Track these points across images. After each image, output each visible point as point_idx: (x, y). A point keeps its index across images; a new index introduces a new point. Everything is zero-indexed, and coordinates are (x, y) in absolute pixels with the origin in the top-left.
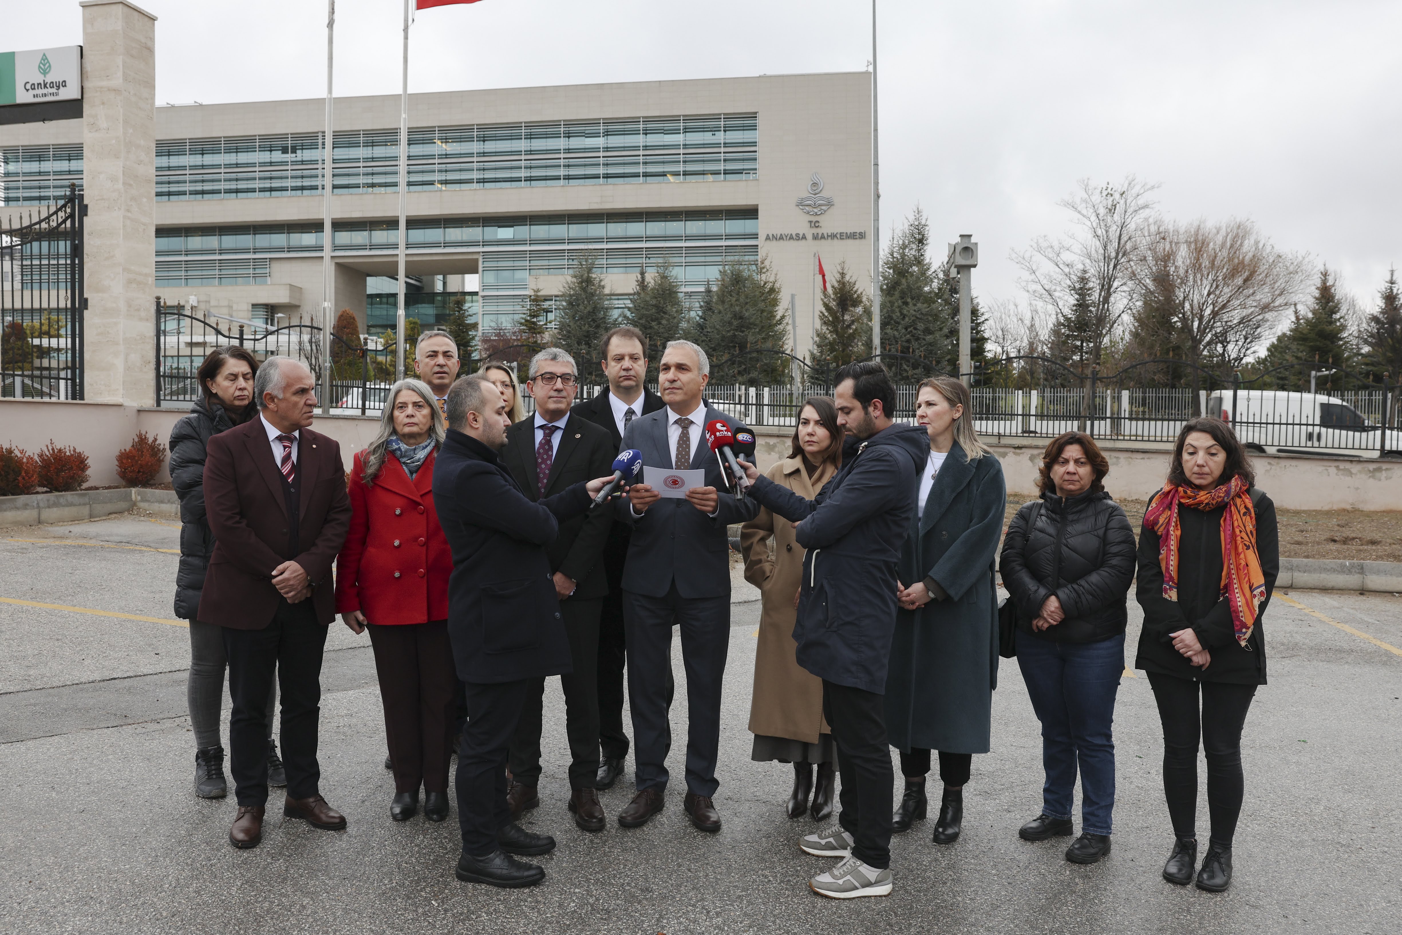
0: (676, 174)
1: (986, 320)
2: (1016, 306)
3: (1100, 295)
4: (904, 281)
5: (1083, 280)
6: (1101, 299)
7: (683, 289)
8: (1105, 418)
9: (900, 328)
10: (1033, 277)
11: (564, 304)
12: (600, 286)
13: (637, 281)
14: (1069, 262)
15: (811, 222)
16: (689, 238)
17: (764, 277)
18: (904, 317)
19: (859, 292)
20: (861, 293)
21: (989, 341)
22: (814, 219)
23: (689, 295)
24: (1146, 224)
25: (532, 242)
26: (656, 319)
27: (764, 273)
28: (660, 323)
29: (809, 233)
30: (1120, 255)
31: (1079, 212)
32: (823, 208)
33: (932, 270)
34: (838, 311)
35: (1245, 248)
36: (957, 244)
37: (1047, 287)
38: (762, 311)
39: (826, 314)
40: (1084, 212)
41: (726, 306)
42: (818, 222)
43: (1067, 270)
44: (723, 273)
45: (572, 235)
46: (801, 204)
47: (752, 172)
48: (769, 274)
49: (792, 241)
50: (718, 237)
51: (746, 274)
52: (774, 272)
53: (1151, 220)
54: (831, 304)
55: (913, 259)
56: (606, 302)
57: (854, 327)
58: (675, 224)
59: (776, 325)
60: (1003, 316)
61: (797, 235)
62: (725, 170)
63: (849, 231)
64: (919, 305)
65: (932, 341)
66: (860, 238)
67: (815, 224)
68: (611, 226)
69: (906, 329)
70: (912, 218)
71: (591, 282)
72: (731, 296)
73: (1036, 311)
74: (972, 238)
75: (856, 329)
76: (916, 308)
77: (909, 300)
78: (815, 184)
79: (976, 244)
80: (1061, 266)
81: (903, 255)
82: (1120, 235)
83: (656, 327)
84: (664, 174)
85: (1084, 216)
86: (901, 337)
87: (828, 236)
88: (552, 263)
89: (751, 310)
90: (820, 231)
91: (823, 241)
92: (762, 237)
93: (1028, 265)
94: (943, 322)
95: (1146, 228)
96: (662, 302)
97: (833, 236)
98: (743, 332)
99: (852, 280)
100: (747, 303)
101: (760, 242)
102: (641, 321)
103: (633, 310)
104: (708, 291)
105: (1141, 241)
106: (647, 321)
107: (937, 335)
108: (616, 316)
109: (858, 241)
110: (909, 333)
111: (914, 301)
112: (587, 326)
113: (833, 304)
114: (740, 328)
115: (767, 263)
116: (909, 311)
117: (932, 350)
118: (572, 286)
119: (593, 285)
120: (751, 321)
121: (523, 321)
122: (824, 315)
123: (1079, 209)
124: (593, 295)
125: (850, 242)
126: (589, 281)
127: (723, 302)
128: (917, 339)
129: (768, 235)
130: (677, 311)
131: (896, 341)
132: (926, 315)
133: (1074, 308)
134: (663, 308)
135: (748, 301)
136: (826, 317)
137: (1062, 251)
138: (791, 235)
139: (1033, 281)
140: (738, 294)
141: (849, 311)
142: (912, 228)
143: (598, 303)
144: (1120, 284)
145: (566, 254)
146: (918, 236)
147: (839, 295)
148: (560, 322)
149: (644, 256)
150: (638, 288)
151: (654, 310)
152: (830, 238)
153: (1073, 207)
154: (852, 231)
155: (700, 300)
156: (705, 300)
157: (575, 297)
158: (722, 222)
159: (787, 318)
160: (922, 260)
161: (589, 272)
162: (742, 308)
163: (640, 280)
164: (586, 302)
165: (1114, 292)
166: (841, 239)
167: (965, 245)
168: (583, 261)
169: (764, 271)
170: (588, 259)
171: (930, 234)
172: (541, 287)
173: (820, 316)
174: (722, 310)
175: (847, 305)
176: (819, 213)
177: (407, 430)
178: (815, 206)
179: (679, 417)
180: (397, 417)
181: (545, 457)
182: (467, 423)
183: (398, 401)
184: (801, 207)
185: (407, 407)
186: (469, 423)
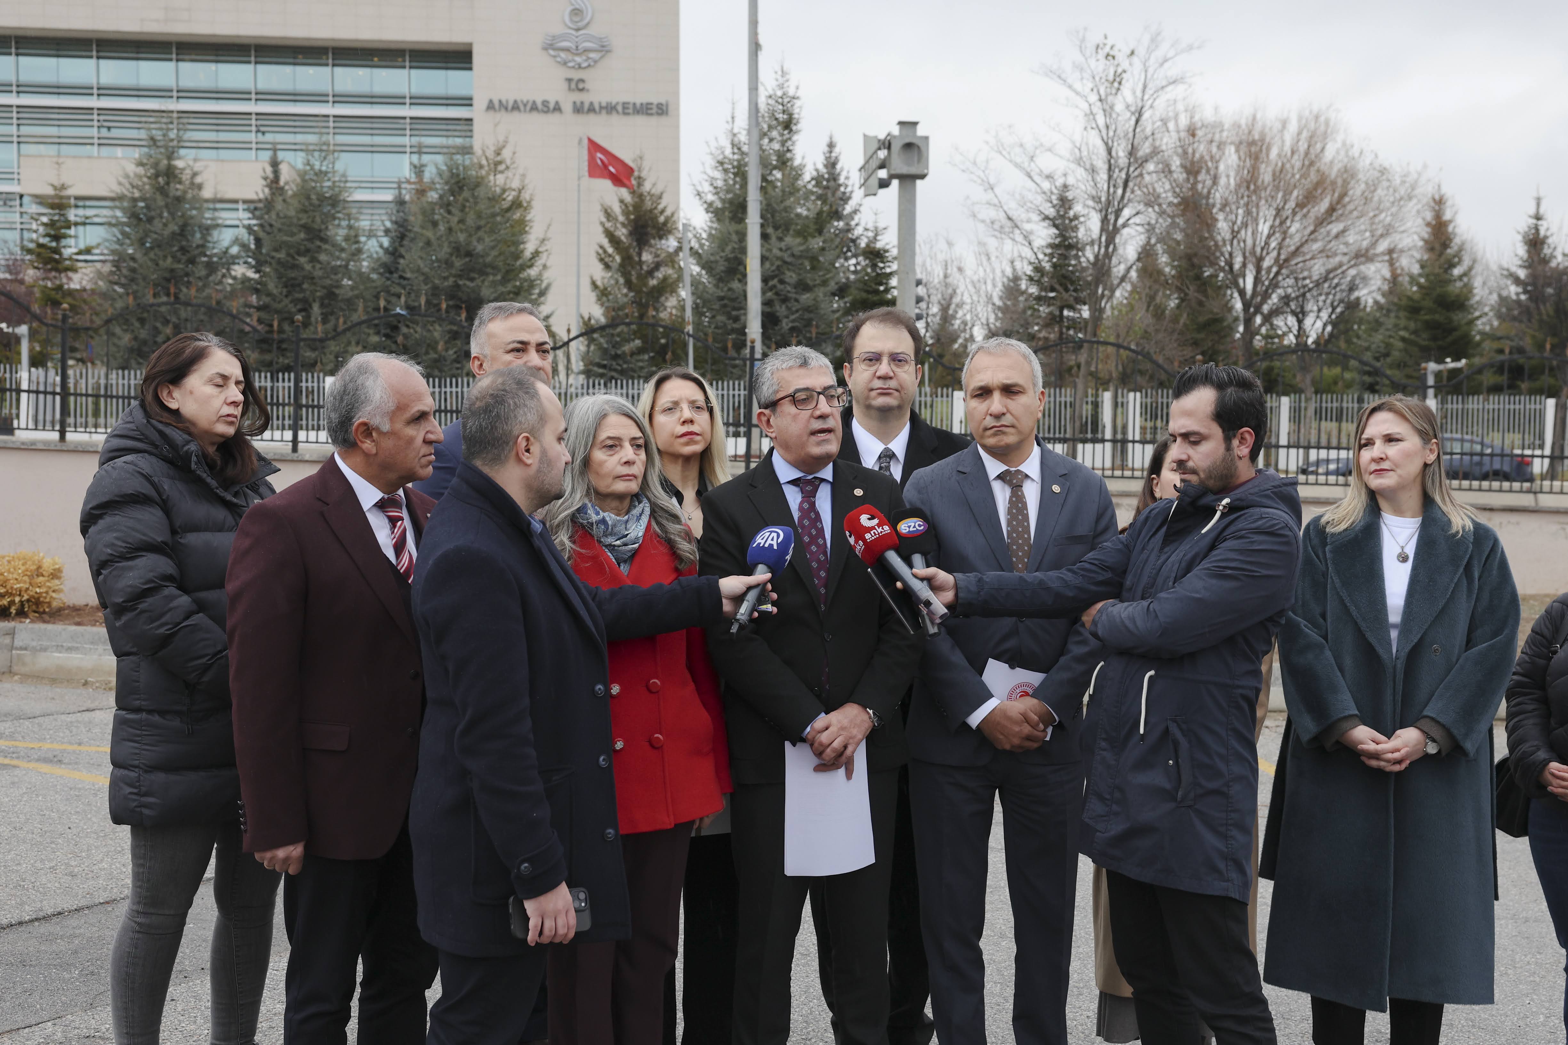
2: (950, 244)
5: (1064, 203)
8: (1103, 441)
10: (990, 196)
11: (117, 214)
12: (192, 184)
13: (265, 179)
14: (1047, 170)
15: (569, 80)
16: (340, 98)
17: (500, 179)
19: (668, 213)
22: (576, 75)
24: (1172, 112)
26: (308, 252)
27: (502, 172)
28: (314, 260)
29: (567, 101)
30: (1135, 161)
31: (1070, 87)
32: (592, 55)
33: (804, 178)
34: (630, 246)
35: (1330, 153)
36: (892, 137)
37: (1014, 214)
38: (503, 242)
39: (610, 250)
40: (1078, 86)
41: (441, 232)
42: (582, 81)
43: (1046, 185)
44: (419, 170)
45: (105, 80)
48: (510, 174)
49: (535, 114)
50: (396, 100)
51: (472, 172)
52: (521, 171)
53: (1180, 106)
54: (618, 234)
55: (776, 157)
56: (208, 215)
57: (659, 275)
58: (311, 70)
59: (523, 268)
61: (545, 103)
63: (640, 99)
64: (789, 240)
65: (811, 303)
66: (658, 114)
67: (577, 86)
68: (185, 66)
71: (175, 176)
72: (449, 212)
74: (919, 127)
75: (665, 279)
76: (783, 245)
77: (770, 230)
78: (577, 12)
79: (926, 138)
80: (1036, 178)
82: (1135, 129)
83: (308, 267)
85: (1077, 93)
87: (601, 108)
88: (65, 131)
89: (487, 240)
90: (586, 98)
91: (592, 116)
92: (480, 104)
93: (981, 175)
95: (1173, 119)
96: (318, 220)
97: (610, 109)
98: (472, 280)
99: (656, 191)
100: (479, 228)
101: (477, 112)
102: (275, 255)
103: (259, 232)
105: (1164, 142)
106: (289, 255)
107: (820, 293)
108: (225, 243)
109: (654, 121)
110: (771, 289)
111: (779, 233)
112: (169, 260)
113: (622, 233)
114: (467, 273)
115: (506, 154)
116: (770, 250)
117: (811, 320)
118: (136, 180)
119: (180, 182)
120: (488, 259)
121: (32, 246)
122: (605, 251)
123: (1070, 81)
124: (179, 200)
125: (640, 120)
126: (171, 174)
127: (433, 224)
128: (785, 300)
129: (491, 101)
130: (347, 239)
132: (800, 257)
133: (1049, 251)
134: (320, 231)
135: (482, 223)
136: (610, 256)
137: (1038, 152)
138: (534, 102)
139: (989, 203)
140: (463, 209)
141: (651, 246)
142: (771, 101)
143: (192, 217)
144: (1134, 212)
145: (95, 117)
146: (781, 117)
147: (632, 217)
148: (113, 252)
149: (254, 128)
150: (267, 190)
151: (302, 235)
152: (604, 112)
153: (1059, 77)
154: (645, 101)
155: (384, 218)
156: (394, 218)
157: (142, 204)
158: (405, 72)
159: (544, 256)
160: (788, 160)
161: (170, 156)
162: (470, 236)
163: (271, 176)
164: (165, 214)
165: (1125, 225)
166: (625, 114)
167: (907, 140)
168: (158, 135)
169: (502, 167)
170: (168, 129)
171: (803, 114)
172: (65, 179)
173: (598, 253)
174: (433, 239)
175: (646, 234)
176: (585, 65)
177: (620, 486)
178: (577, 51)
179: (1005, 468)
180: (601, 464)
181: (814, 532)
182: (514, 453)
183: (603, 435)
184: (552, 52)
185: (621, 446)
186: (517, 454)
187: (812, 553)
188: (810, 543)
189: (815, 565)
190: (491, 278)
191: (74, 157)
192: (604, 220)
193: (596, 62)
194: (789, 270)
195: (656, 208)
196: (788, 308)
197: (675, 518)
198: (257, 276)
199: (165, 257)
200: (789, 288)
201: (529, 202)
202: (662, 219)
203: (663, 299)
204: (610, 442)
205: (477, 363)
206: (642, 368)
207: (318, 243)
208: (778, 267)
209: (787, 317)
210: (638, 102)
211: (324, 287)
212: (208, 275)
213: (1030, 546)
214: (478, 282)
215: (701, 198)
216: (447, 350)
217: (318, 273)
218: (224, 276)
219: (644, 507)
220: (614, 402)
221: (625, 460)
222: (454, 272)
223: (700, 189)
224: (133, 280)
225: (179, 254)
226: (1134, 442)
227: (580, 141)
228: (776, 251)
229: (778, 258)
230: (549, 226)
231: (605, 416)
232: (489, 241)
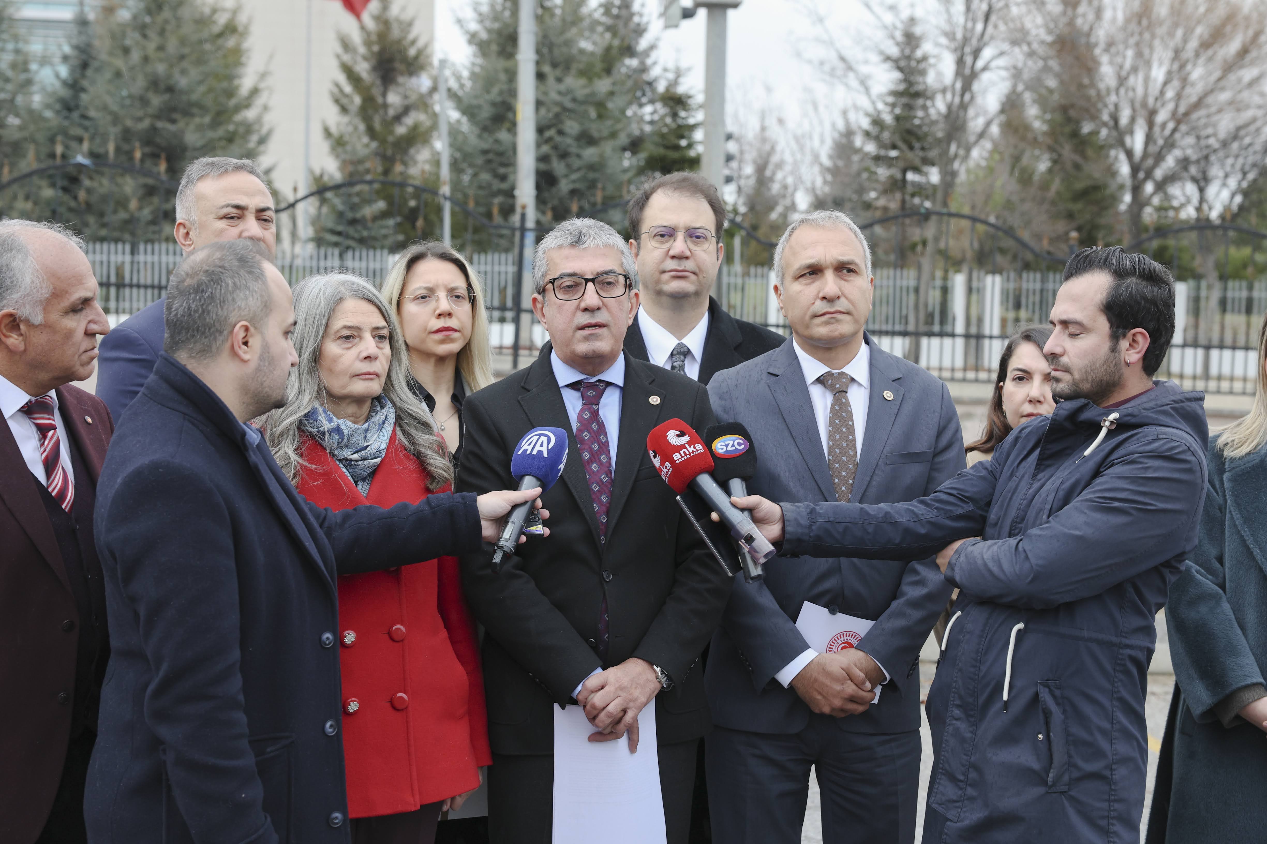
2: (769, 89)
3: (957, 75)
5: (909, 39)
8: (953, 335)
19: (420, 43)
20: (427, 46)
34: (373, 84)
38: (214, 76)
39: (348, 89)
41: (134, 61)
54: (358, 69)
57: (409, 120)
59: (238, 108)
64: (570, 81)
65: (595, 159)
72: (145, 36)
75: (416, 127)
76: (562, 87)
77: (547, 69)
98: (173, 121)
99: (406, 16)
100: (182, 57)
107: (608, 148)
110: (547, 142)
111: (558, 72)
113: (363, 68)
114: (167, 113)
117: (596, 180)
120: (194, 97)
122: (341, 91)
128: (564, 155)
130: (14, 66)
132: (583, 103)
133: (890, 99)
135: (186, 50)
136: (346, 96)
139: (818, 40)
140: (162, 33)
141: (398, 84)
144: (997, 52)
147: (376, 48)
155: (63, 41)
156: (74, 41)
162: (171, 66)
165: (985, 68)
173: (332, 94)
174: (124, 70)
175: (393, 70)
177: (359, 387)
179: (828, 369)
180: (336, 359)
181: (595, 447)
182: (228, 345)
183: (338, 324)
185: (361, 338)
186: (232, 347)
187: (592, 473)
188: (590, 461)
189: (595, 487)
190: (197, 120)
192: (339, 49)
194: (570, 118)
195: (404, 38)
196: (568, 166)
197: (426, 426)
200: (569, 141)
201: (247, 27)
202: (412, 52)
203: (412, 151)
204: (346, 333)
205: (182, 231)
206: (385, 237)
208: (557, 115)
209: (566, 176)
213: (856, 465)
214: (181, 124)
215: (462, 26)
216: (140, 208)
219: (389, 412)
220: (353, 283)
221: (365, 354)
222: (150, 111)
223: (461, 15)
226: (991, 337)
228: (554, 96)
229: (557, 104)
230: (271, 57)
231: (341, 300)
232: (194, 73)
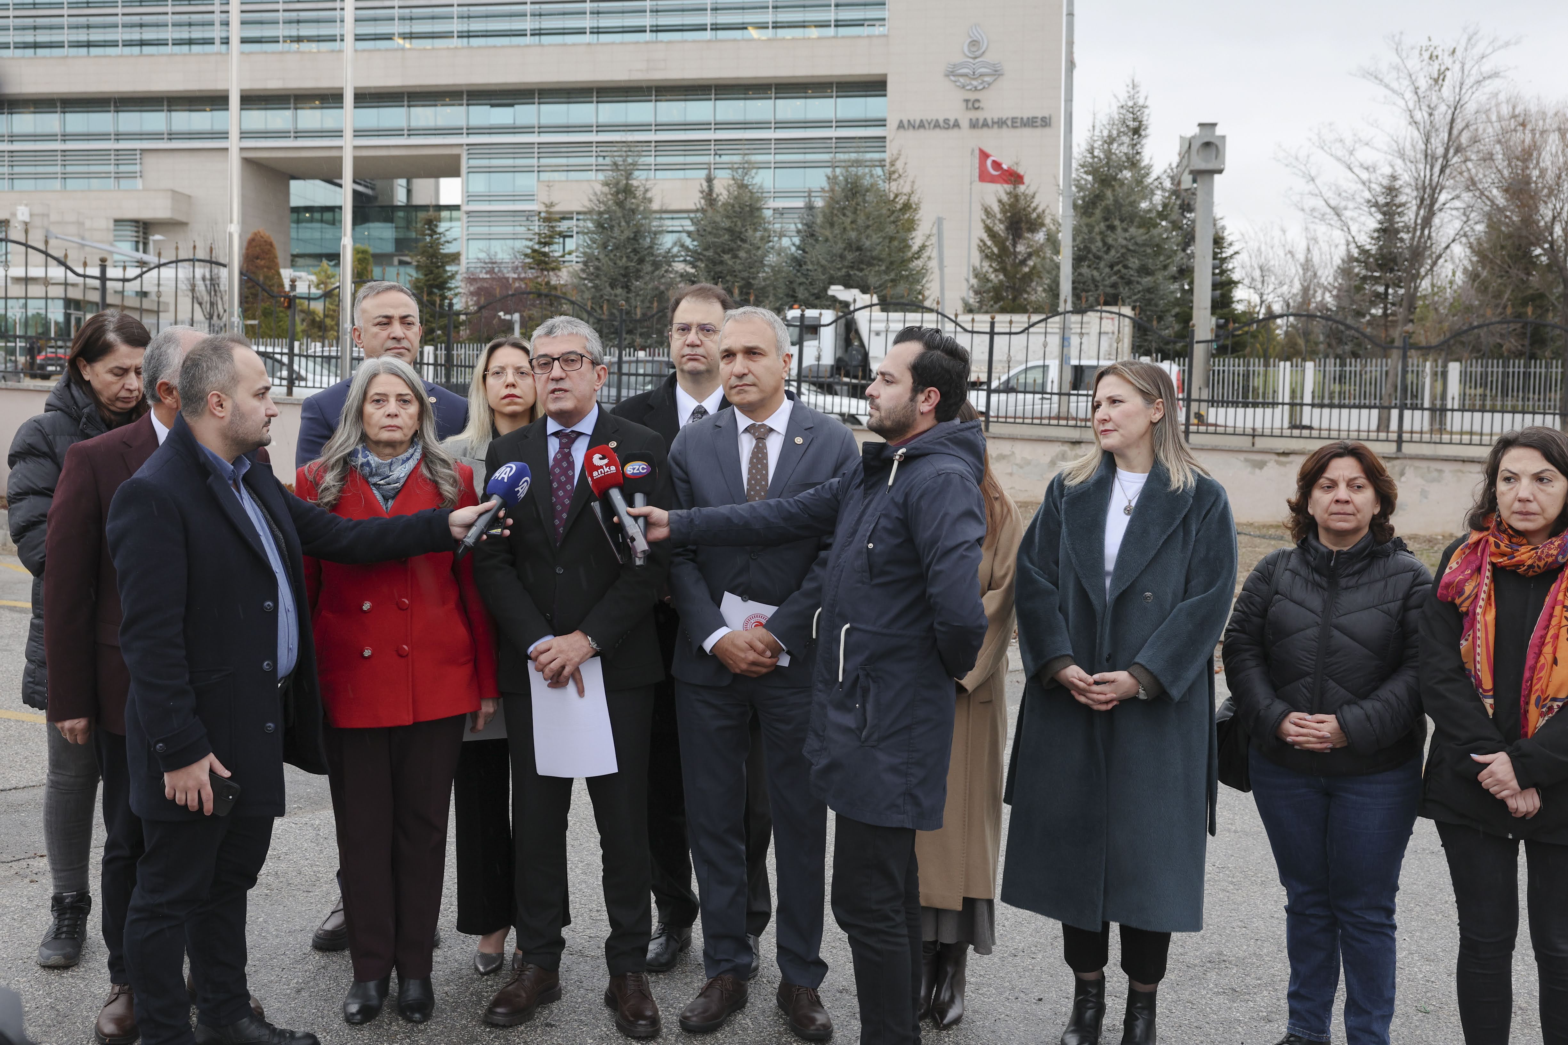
0: (763, 26)
1: (1236, 253)
2: (1284, 231)
3: (1417, 215)
4: (1109, 193)
5: (1391, 191)
6: (1419, 221)
7: (772, 204)
9: (1102, 265)
10: (1311, 186)
11: (590, 225)
12: (644, 198)
13: (702, 192)
14: (1369, 163)
15: (967, 101)
17: (894, 186)
18: (1109, 248)
19: (1040, 210)
20: (1044, 211)
21: (1240, 286)
22: (972, 96)
23: (780, 212)
24: (1493, 102)
25: (543, 129)
26: (731, 250)
27: (895, 180)
28: (735, 257)
29: (965, 118)
30: (1452, 151)
31: (1387, 86)
32: (987, 79)
33: (1154, 176)
34: (1007, 239)
36: (1193, 137)
37: (1333, 203)
38: (892, 239)
39: (989, 243)
40: (1395, 85)
41: (837, 231)
42: (978, 101)
43: (1365, 176)
44: (832, 180)
45: (602, 120)
46: (952, 73)
47: (877, 23)
48: (901, 181)
49: (938, 131)
50: (824, 124)
51: (867, 182)
52: (910, 179)
53: (1502, 97)
54: (996, 229)
55: (1124, 159)
56: (655, 223)
57: (1031, 263)
58: (759, 103)
59: (912, 259)
60: (1263, 248)
61: (946, 121)
62: (836, 21)
63: (1026, 114)
64: (1133, 230)
65: (1151, 285)
66: (1042, 126)
67: (973, 105)
68: (662, 105)
69: (1111, 267)
70: (1123, 97)
71: (631, 193)
72: (844, 215)
73: (1316, 240)
74: (1217, 128)
75: (1034, 267)
76: (1127, 235)
77: (1117, 223)
78: (974, 43)
79: (1223, 138)
80: (1356, 170)
81: (1109, 153)
82: (1453, 121)
83: (730, 263)
84: (743, 27)
85: (1394, 91)
86: (1103, 280)
87: (993, 123)
88: (572, 161)
89: (874, 237)
90: (980, 115)
91: (985, 130)
92: (892, 124)
93: (1303, 168)
94: (1170, 257)
95: (1494, 110)
96: (739, 224)
97: (1001, 123)
98: (861, 270)
99: (1030, 192)
100: (868, 227)
101: (890, 131)
102: (707, 253)
103: (696, 236)
104: (810, 208)
105: (1484, 130)
106: (716, 253)
107: (1160, 276)
108: (669, 245)
109: (1038, 132)
110: (1116, 273)
111: (1125, 225)
112: (624, 259)
113: (1000, 228)
115: (899, 165)
116: (1116, 240)
117: (1152, 299)
118: (602, 198)
119: (634, 198)
120: (875, 253)
121: (529, 251)
122: (985, 244)
123: (1386, 80)
124: (633, 211)
125: (1027, 132)
126: (628, 191)
127: (832, 225)
128: (1129, 283)
129: (901, 121)
130: (762, 239)
131: (1096, 286)
132: (1144, 245)
133: (1376, 235)
134: (741, 233)
135: (870, 223)
136: (989, 247)
137: (1357, 146)
138: (937, 121)
139: (1311, 193)
140: (855, 212)
141: (1025, 239)
142: (1124, 111)
143: (642, 225)
144: (1450, 197)
145: (594, 149)
146: (1132, 124)
147: (1009, 214)
148: (584, 253)
149: (712, 152)
150: (703, 201)
151: (726, 237)
152: (996, 126)
153: (1376, 78)
154: (1030, 116)
155: (797, 221)
156: (804, 221)
157: (606, 216)
158: (832, 100)
159: (929, 249)
160: (1138, 161)
161: (628, 176)
162: (861, 233)
163: (706, 189)
164: (623, 224)
165: (1441, 210)
166: (1013, 127)
167: (1206, 140)
168: (619, 160)
169: (895, 176)
170: (627, 156)
171: (1151, 120)
172: (555, 198)
173: (979, 246)
174: (830, 237)
175: (1021, 229)
176: (980, 87)
177: (385, 435)
178: (974, 76)
179: (753, 422)
180: (372, 416)
181: (563, 478)
183: (373, 391)
184: (953, 78)
185: (388, 401)
186: (211, 408)
187: (558, 497)
189: (559, 508)
190: (877, 268)
191: (577, 181)
192: (984, 217)
193: (989, 84)
195: (1029, 206)
198: (693, 271)
199: (621, 257)
200: (1132, 272)
204: (377, 397)
207: (739, 243)
208: (1123, 255)
209: (1129, 297)
210: (1025, 117)
211: (743, 279)
212: (653, 272)
213: (766, 492)
214: (866, 272)
217: (738, 267)
218: (666, 271)
219: (416, 452)
221: (387, 413)
222: (846, 264)
224: (597, 276)
225: (632, 255)
227: (973, 151)
228: (1121, 241)
229: (1122, 247)
231: (376, 375)
232: (876, 238)
